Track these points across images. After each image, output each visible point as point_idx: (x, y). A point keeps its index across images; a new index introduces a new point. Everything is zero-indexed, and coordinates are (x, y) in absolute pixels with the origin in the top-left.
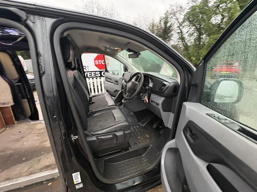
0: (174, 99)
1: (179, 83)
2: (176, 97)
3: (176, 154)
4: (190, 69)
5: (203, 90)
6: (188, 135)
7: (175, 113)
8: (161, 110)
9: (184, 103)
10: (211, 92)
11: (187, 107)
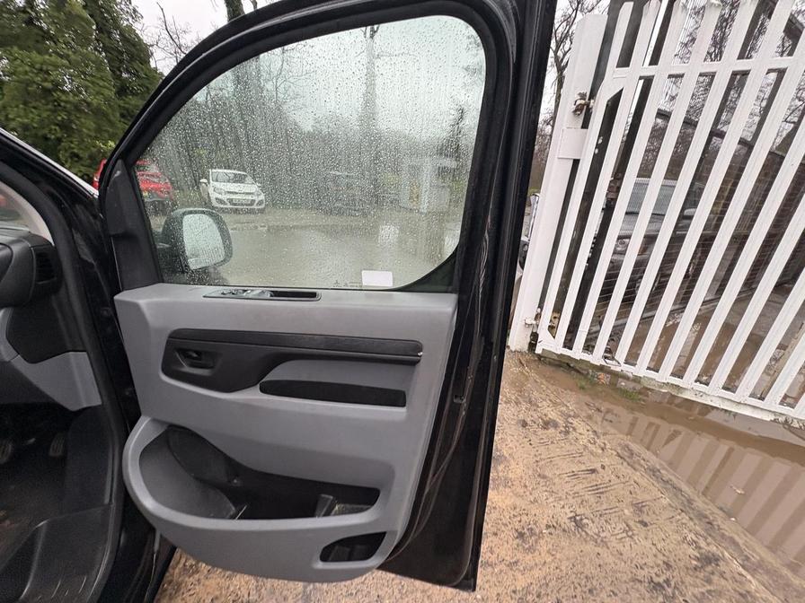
0: (55, 305)
1: (51, 240)
2: (62, 291)
3: (169, 447)
4: (70, 187)
5: (155, 248)
6: (187, 369)
7: (88, 347)
8: (20, 363)
9: (116, 297)
10: (173, 247)
11: (142, 302)
